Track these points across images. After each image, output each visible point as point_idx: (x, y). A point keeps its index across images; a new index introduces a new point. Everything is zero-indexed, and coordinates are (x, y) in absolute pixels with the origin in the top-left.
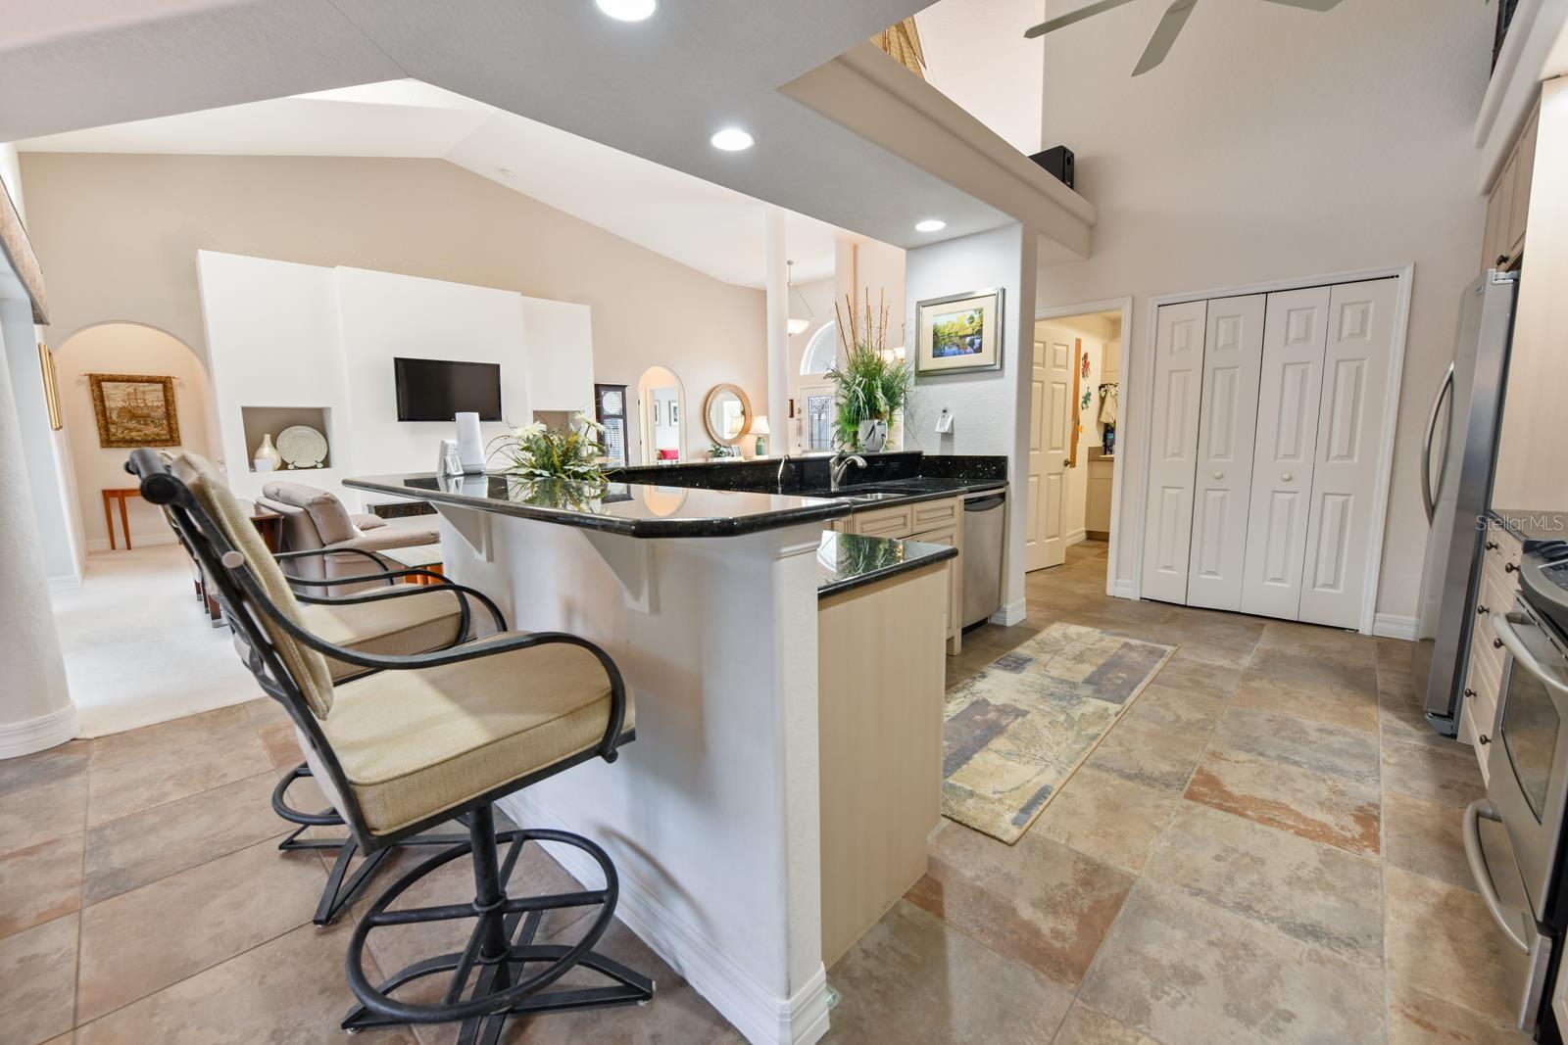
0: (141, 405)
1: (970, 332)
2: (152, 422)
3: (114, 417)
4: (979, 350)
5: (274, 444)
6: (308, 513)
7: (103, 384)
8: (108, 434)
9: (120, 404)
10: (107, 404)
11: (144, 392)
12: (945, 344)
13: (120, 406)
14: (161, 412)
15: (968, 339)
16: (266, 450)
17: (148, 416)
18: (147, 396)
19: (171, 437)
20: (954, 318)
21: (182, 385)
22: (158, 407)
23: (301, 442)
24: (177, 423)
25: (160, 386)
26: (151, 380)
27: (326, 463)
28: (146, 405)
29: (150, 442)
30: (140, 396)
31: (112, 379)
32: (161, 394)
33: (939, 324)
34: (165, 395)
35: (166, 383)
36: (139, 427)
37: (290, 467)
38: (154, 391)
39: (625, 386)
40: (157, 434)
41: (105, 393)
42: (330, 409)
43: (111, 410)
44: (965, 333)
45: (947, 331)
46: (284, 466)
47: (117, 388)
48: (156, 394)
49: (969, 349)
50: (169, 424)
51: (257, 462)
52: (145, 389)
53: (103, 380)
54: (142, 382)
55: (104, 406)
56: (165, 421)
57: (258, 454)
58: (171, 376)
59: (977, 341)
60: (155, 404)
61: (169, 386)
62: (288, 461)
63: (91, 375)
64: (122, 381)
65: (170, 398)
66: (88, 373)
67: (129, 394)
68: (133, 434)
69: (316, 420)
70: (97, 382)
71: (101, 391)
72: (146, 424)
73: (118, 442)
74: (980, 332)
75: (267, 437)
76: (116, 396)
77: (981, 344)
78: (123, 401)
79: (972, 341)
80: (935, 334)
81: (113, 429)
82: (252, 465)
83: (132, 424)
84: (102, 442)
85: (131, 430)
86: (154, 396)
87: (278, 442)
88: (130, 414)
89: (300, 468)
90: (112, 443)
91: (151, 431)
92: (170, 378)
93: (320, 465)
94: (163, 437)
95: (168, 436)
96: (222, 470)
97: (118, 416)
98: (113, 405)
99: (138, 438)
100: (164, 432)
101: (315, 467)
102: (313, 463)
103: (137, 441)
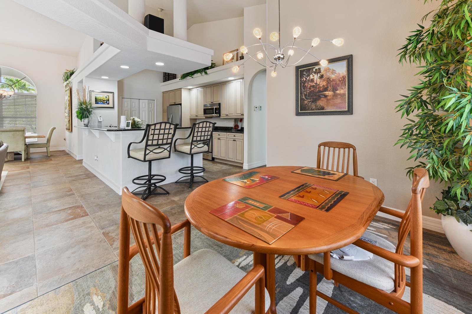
1: (106, 100)
4: (108, 104)
12: (99, 101)
15: (105, 101)
20: (101, 96)
33: (97, 97)
44: (105, 100)
45: (99, 98)
49: (106, 103)
59: (108, 102)
74: (108, 100)
77: (109, 103)
79: (107, 102)
80: (96, 98)
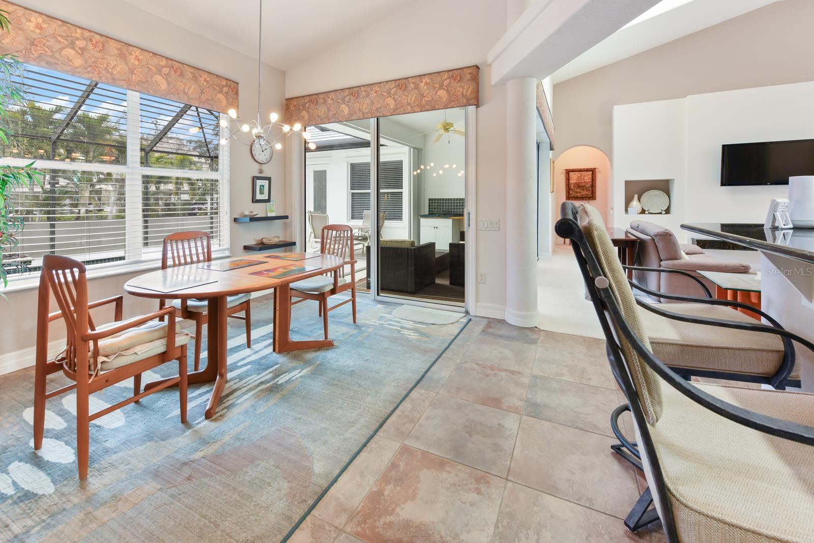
0: (582, 182)
2: (586, 189)
3: (572, 187)
5: (639, 200)
6: (654, 240)
8: (569, 194)
9: (575, 181)
11: (584, 176)
14: (589, 185)
16: (635, 203)
17: (584, 186)
18: (585, 178)
21: (599, 171)
22: (589, 182)
23: (654, 199)
24: (595, 189)
25: (591, 173)
26: (587, 170)
27: (668, 211)
28: (584, 182)
29: (584, 198)
30: (583, 178)
31: (573, 171)
32: (591, 176)
34: (592, 177)
35: (593, 171)
36: (581, 191)
37: (646, 212)
40: (587, 195)
42: (673, 180)
43: (571, 184)
46: (643, 212)
47: (574, 175)
48: (589, 176)
50: (592, 190)
51: (629, 209)
52: (587, 174)
53: (570, 172)
54: (584, 171)
55: (569, 182)
56: (591, 188)
57: (631, 205)
61: (594, 172)
62: (646, 209)
63: (566, 170)
64: (577, 171)
65: (594, 178)
67: (579, 177)
68: (578, 194)
69: (665, 186)
70: (568, 172)
71: (569, 176)
72: (583, 190)
73: (572, 198)
75: (636, 196)
76: (574, 177)
78: (576, 180)
81: (571, 192)
82: (626, 210)
83: (578, 190)
84: (567, 197)
86: (587, 177)
87: (642, 199)
88: (578, 186)
89: (652, 213)
90: (570, 198)
91: (585, 193)
92: (595, 168)
93: (664, 212)
94: (589, 196)
95: (591, 196)
96: (612, 212)
97: (574, 187)
98: (572, 182)
99: (579, 196)
100: (590, 194)
101: (661, 213)
102: (660, 211)
103: (579, 198)
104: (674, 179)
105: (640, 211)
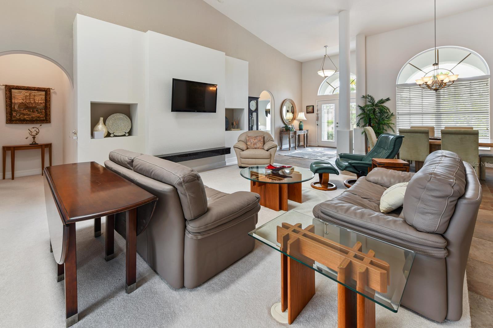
0: (32, 102)
2: (37, 111)
3: (16, 108)
5: (104, 123)
6: (176, 189)
7: (12, 90)
8: (11, 117)
9: (21, 101)
10: (13, 101)
11: (34, 96)
13: (20, 102)
14: (42, 106)
16: (100, 126)
17: (35, 107)
18: (36, 98)
19: (46, 118)
21: (55, 93)
22: (41, 103)
23: (118, 122)
24: (50, 112)
25: (44, 93)
26: (39, 90)
27: (130, 133)
28: (35, 102)
29: (34, 121)
30: (32, 97)
31: (17, 88)
32: (44, 97)
34: (46, 98)
35: (47, 92)
36: (29, 113)
37: (112, 135)
38: (40, 95)
39: (259, 98)
40: (39, 117)
41: (13, 95)
43: (15, 103)
46: (108, 135)
47: (20, 92)
48: (41, 97)
50: (46, 112)
51: (96, 133)
52: (35, 94)
53: (13, 89)
54: (34, 90)
55: (11, 102)
56: (44, 110)
57: (96, 128)
58: (51, 88)
60: (40, 102)
62: (111, 132)
63: (6, 86)
64: (24, 89)
65: (48, 99)
66: (5, 84)
67: (26, 96)
68: (25, 117)
69: (127, 110)
70: (9, 89)
71: (11, 94)
72: (33, 112)
73: (16, 121)
75: (102, 119)
76: (19, 97)
78: (23, 100)
81: (14, 114)
82: (92, 135)
83: (26, 112)
84: (7, 121)
85: (24, 114)
86: (39, 98)
87: (107, 122)
88: (25, 106)
89: (116, 136)
90: (13, 121)
91: (35, 115)
92: (49, 89)
93: (127, 134)
94: (42, 119)
95: (44, 118)
96: (75, 138)
97: (19, 107)
98: (16, 102)
99: (28, 119)
100: (42, 116)
101: (124, 135)
102: (124, 134)
103: (27, 121)
104: (137, 104)
105: (106, 135)
